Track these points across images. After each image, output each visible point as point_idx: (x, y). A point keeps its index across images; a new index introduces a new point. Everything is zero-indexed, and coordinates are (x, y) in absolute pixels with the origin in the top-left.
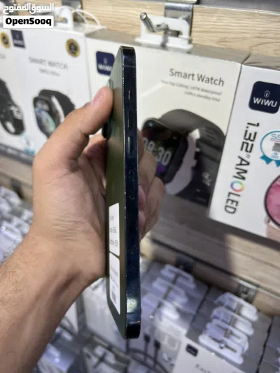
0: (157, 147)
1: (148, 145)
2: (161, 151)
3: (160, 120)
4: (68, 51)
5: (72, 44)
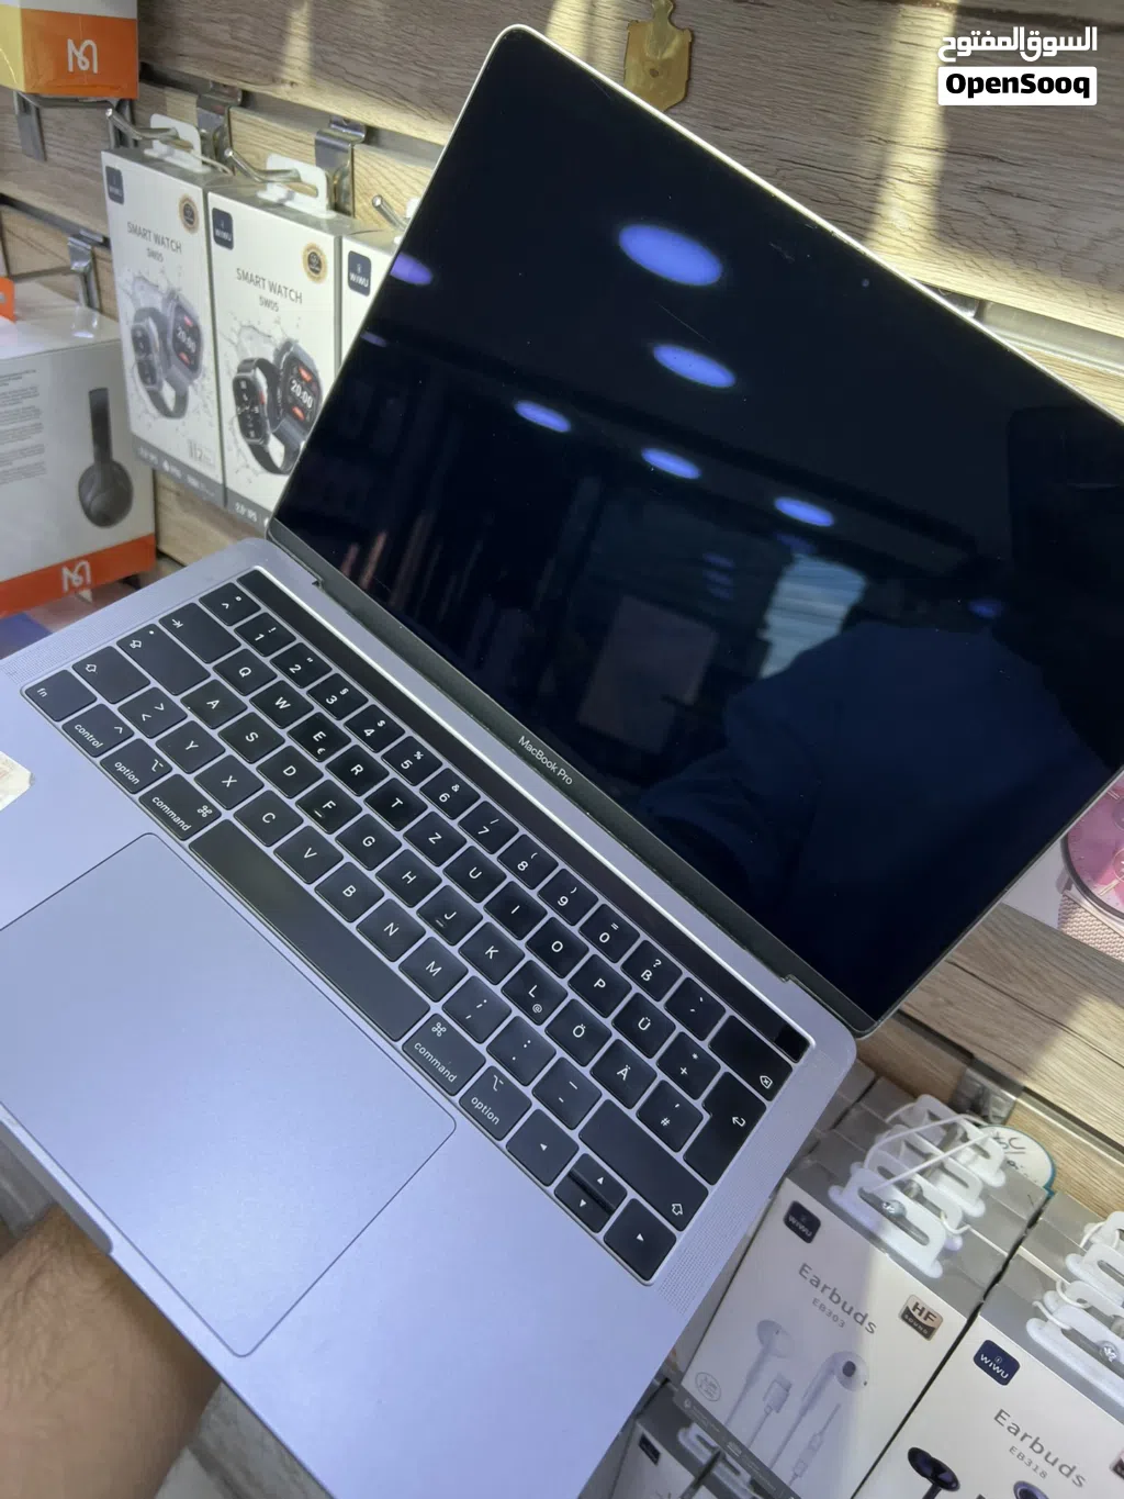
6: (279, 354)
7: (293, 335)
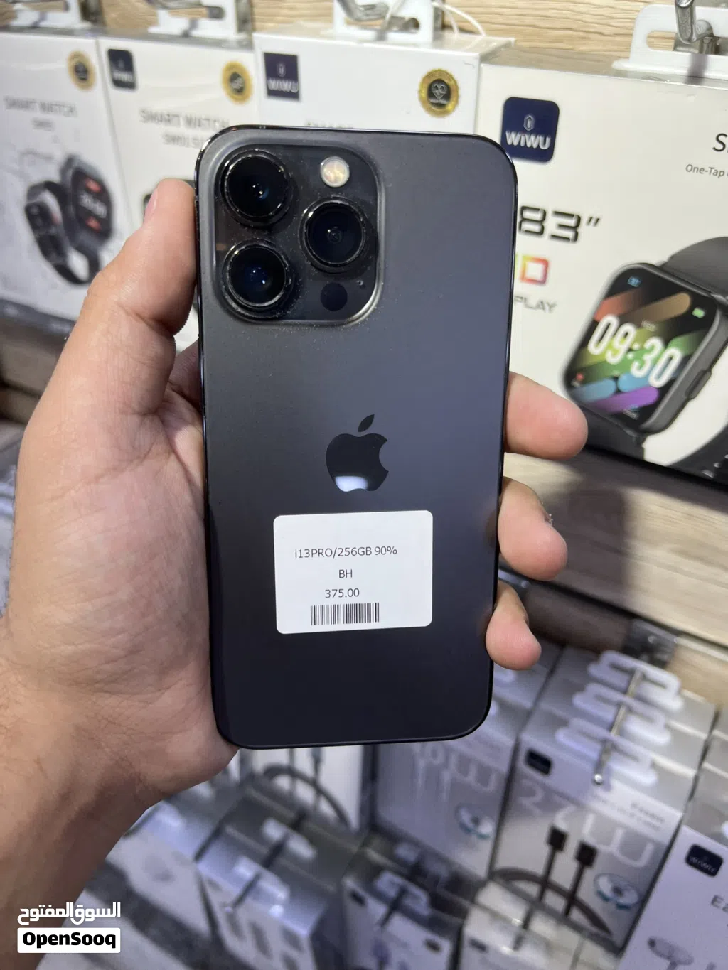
0: (642, 339)
1: (615, 334)
2: (652, 348)
3: (663, 268)
4: (423, 103)
5: (440, 81)
6: (63, 172)
7: (74, 148)
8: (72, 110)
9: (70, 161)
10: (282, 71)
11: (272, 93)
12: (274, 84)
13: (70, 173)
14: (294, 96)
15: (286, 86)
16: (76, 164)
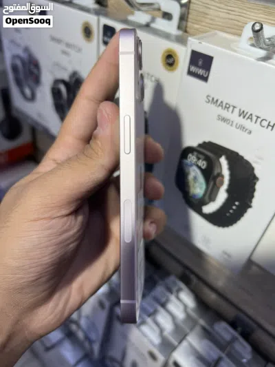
8: (79, 50)
9: (74, 74)
10: (200, 63)
11: (190, 73)
12: (193, 69)
13: (74, 79)
14: (205, 79)
15: (201, 72)
16: (77, 76)
